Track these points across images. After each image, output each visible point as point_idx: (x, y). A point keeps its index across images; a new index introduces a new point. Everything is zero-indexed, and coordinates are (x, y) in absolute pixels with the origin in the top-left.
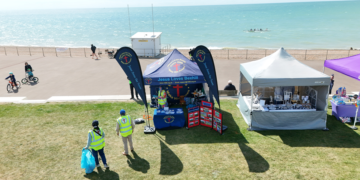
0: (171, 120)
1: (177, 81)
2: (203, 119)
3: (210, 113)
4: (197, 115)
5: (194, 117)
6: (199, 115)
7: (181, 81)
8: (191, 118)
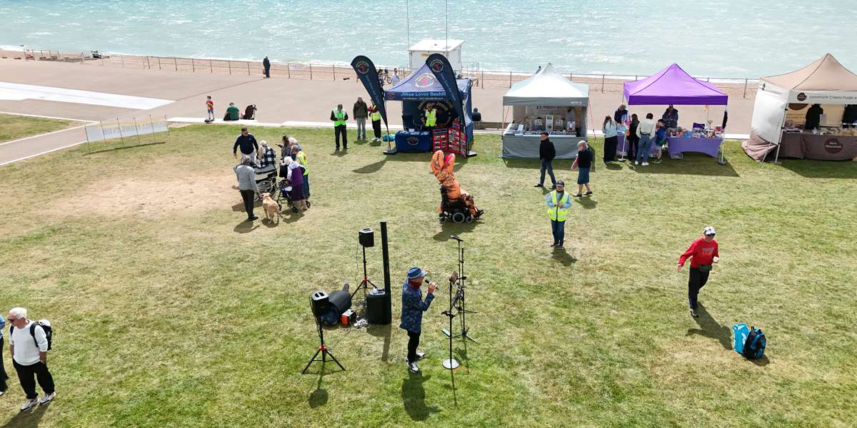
0: (415, 142)
1: (421, 96)
2: (451, 144)
3: (457, 136)
4: (444, 139)
5: (440, 141)
6: (447, 138)
7: (426, 97)
8: (437, 141)
